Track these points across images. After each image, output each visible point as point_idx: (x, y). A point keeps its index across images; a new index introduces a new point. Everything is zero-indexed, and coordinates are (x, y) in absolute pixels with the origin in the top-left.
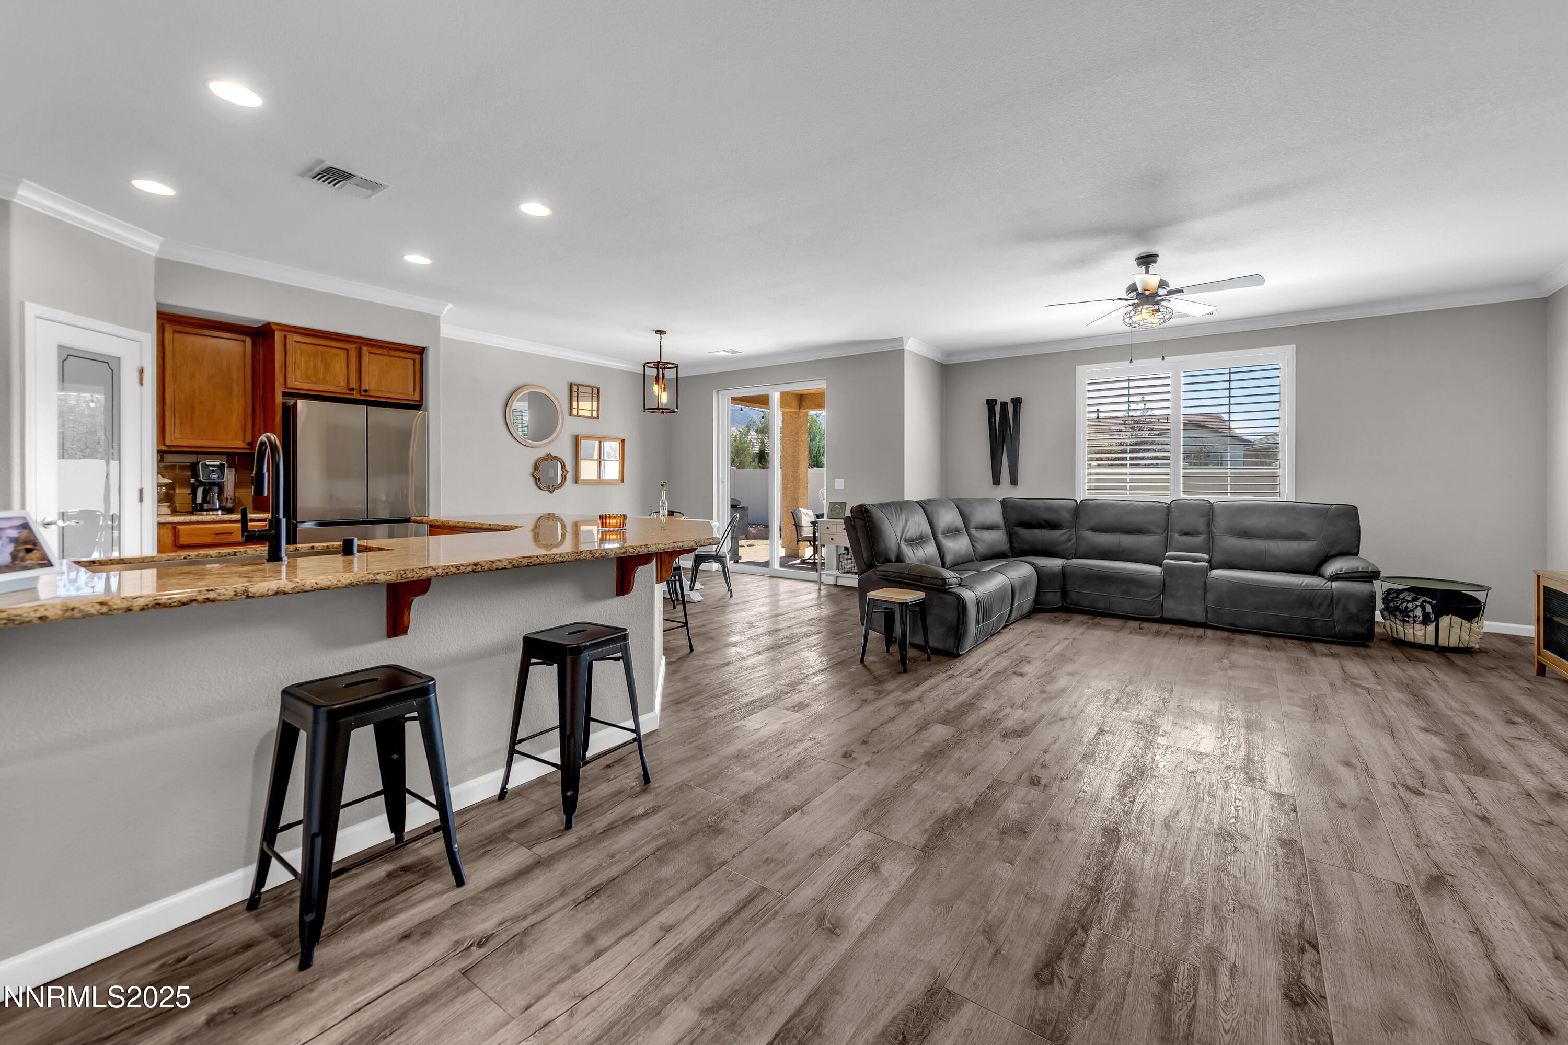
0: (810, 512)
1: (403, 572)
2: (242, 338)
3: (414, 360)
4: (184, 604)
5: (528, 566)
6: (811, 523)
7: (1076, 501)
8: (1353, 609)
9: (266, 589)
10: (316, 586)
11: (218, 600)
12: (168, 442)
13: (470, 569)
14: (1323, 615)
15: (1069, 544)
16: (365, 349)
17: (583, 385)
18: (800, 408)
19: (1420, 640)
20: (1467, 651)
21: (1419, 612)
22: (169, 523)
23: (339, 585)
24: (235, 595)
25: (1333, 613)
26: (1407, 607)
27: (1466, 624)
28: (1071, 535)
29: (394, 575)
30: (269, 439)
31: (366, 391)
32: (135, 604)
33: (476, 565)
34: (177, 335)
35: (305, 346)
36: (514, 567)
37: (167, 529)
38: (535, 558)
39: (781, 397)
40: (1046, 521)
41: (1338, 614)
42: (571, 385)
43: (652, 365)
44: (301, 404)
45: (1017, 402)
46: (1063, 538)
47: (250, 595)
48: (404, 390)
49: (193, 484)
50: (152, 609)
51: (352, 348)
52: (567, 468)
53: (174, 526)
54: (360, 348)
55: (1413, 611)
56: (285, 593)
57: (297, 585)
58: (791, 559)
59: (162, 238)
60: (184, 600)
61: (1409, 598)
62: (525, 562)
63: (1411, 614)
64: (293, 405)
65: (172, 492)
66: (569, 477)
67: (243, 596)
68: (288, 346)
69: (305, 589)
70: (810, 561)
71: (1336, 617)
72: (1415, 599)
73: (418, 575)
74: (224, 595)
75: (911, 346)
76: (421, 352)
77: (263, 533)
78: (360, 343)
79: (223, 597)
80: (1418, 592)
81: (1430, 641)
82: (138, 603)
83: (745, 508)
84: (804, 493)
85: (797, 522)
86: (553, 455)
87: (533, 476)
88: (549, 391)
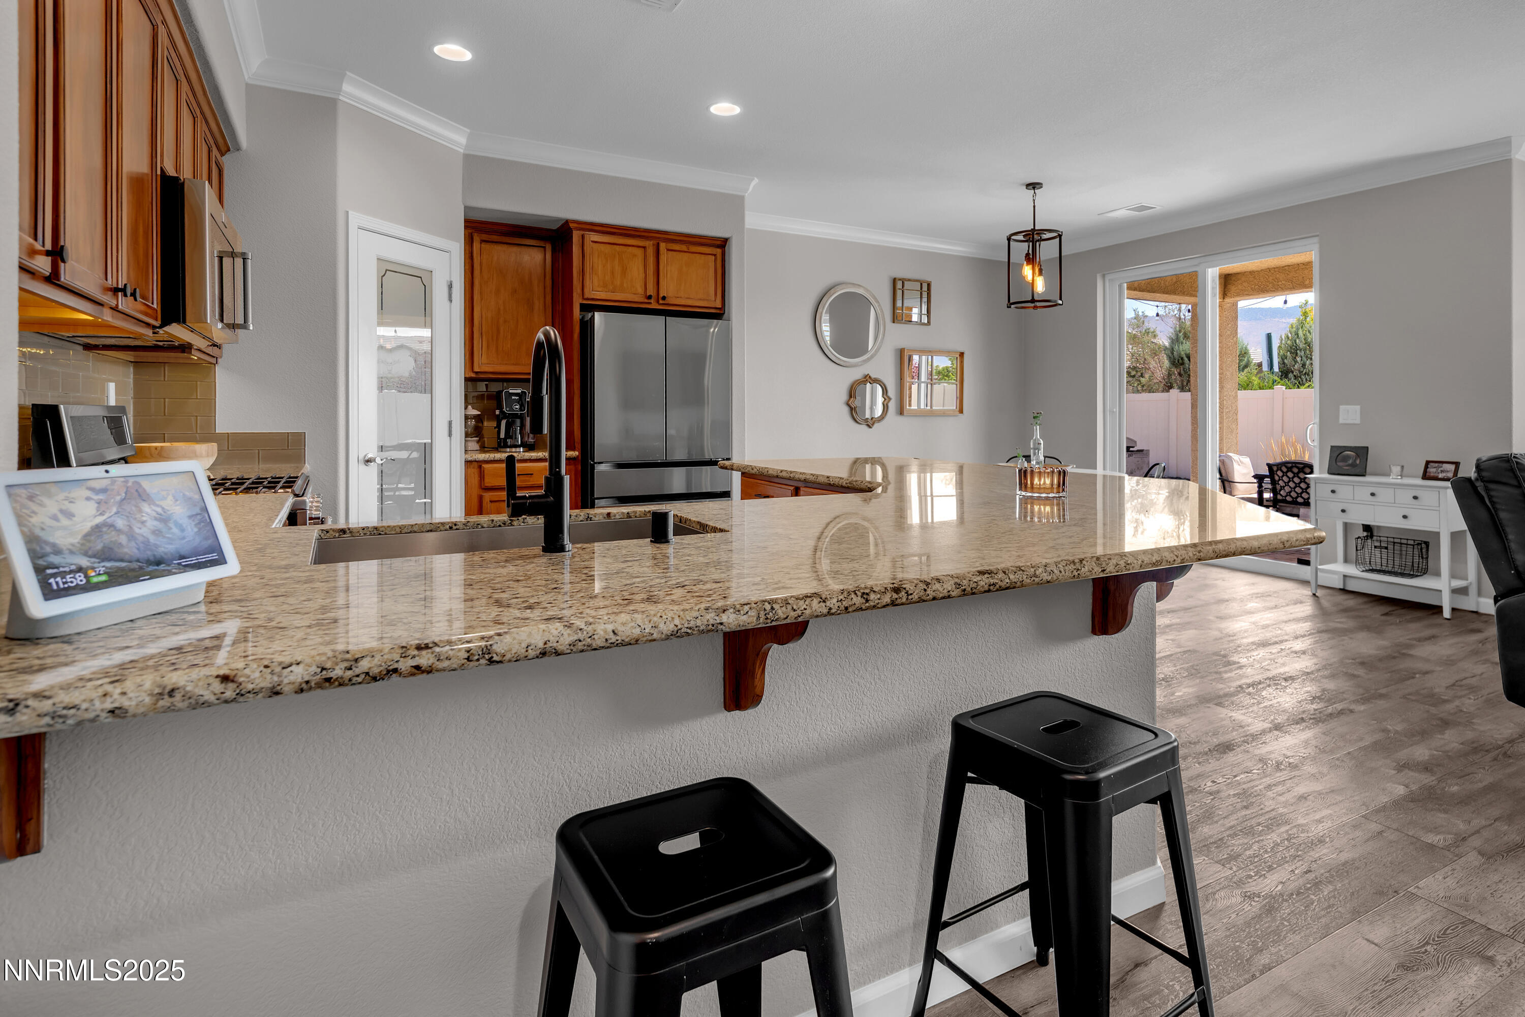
0: (1249, 460)
1: (768, 607)
2: (542, 244)
3: (715, 255)
4: (375, 679)
5: (989, 591)
6: (1255, 477)
9: (524, 645)
10: (613, 639)
11: (437, 671)
12: (476, 369)
13: (887, 599)
16: (663, 246)
17: (909, 280)
18: (1226, 295)
22: (476, 461)
23: (655, 636)
24: (468, 659)
29: (753, 613)
30: (547, 335)
31: (664, 298)
32: (286, 681)
33: (897, 590)
34: (483, 245)
35: (602, 247)
36: (964, 593)
37: (474, 468)
38: (1001, 575)
42: (894, 280)
43: (1020, 237)
44: (598, 317)
47: (496, 658)
48: (705, 298)
49: (498, 416)
50: (319, 691)
51: (649, 244)
52: (890, 393)
53: (480, 464)
54: (658, 245)
56: (557, 653)
57: (580, 636)
59: (469, 131)
60: (375, 671)
62: (984, 581)
64: (590, 319)
65: (480, 425)
66: (892, 405)
67: (483, 661)
68: (585, 248)
69: (594, 646)
73: (793, 614)
74: (448, 658)
76: (722, 244)
77: (536, 500)
78: (659, 238)
79: (446, 664)
82: (292, 678)
83: (1144, 452)
84: (1232, 432)
85: (1224, 474)
86: (873, 376)
87: (848, 404)
88: (867, 290)
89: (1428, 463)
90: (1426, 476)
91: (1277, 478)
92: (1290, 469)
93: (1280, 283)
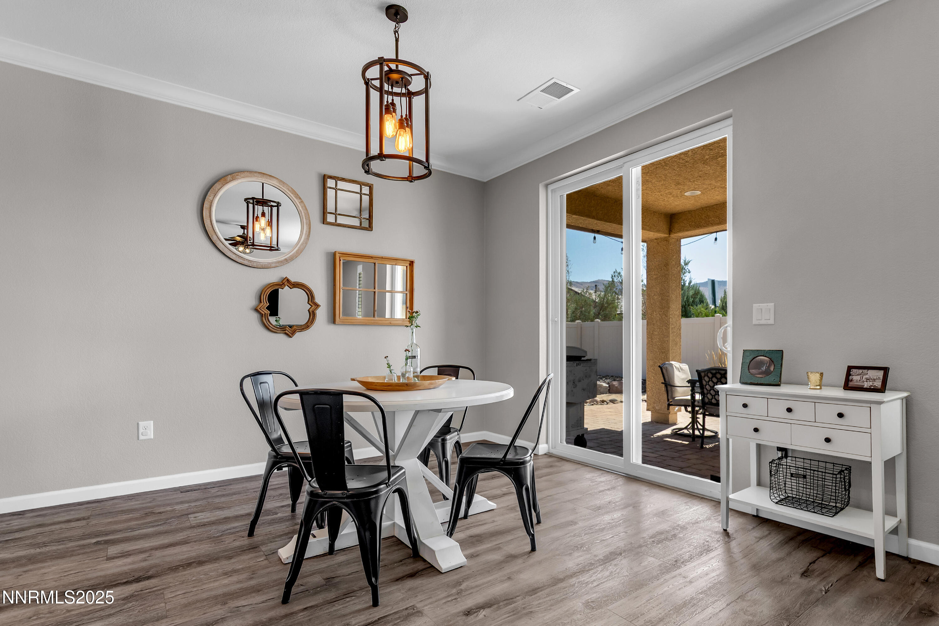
0: (685, 367)
6: (689, 381)
17: (344, 180)
18: (670, 231)
39: (643, 173)
42: (324, 178)
52: (318, 300)
58: (659, 426)
66: (322, 314)
70: (686, 431)
83: (592, 361)
84: (676, 344)
85: (667, 380)
86: (293, 279)
87: (256, 310)
88: (284, 183)
89: (850, 368)
90: (848, 386)
91: (704, 383)
92: (714, 375)
93: (710, 219)
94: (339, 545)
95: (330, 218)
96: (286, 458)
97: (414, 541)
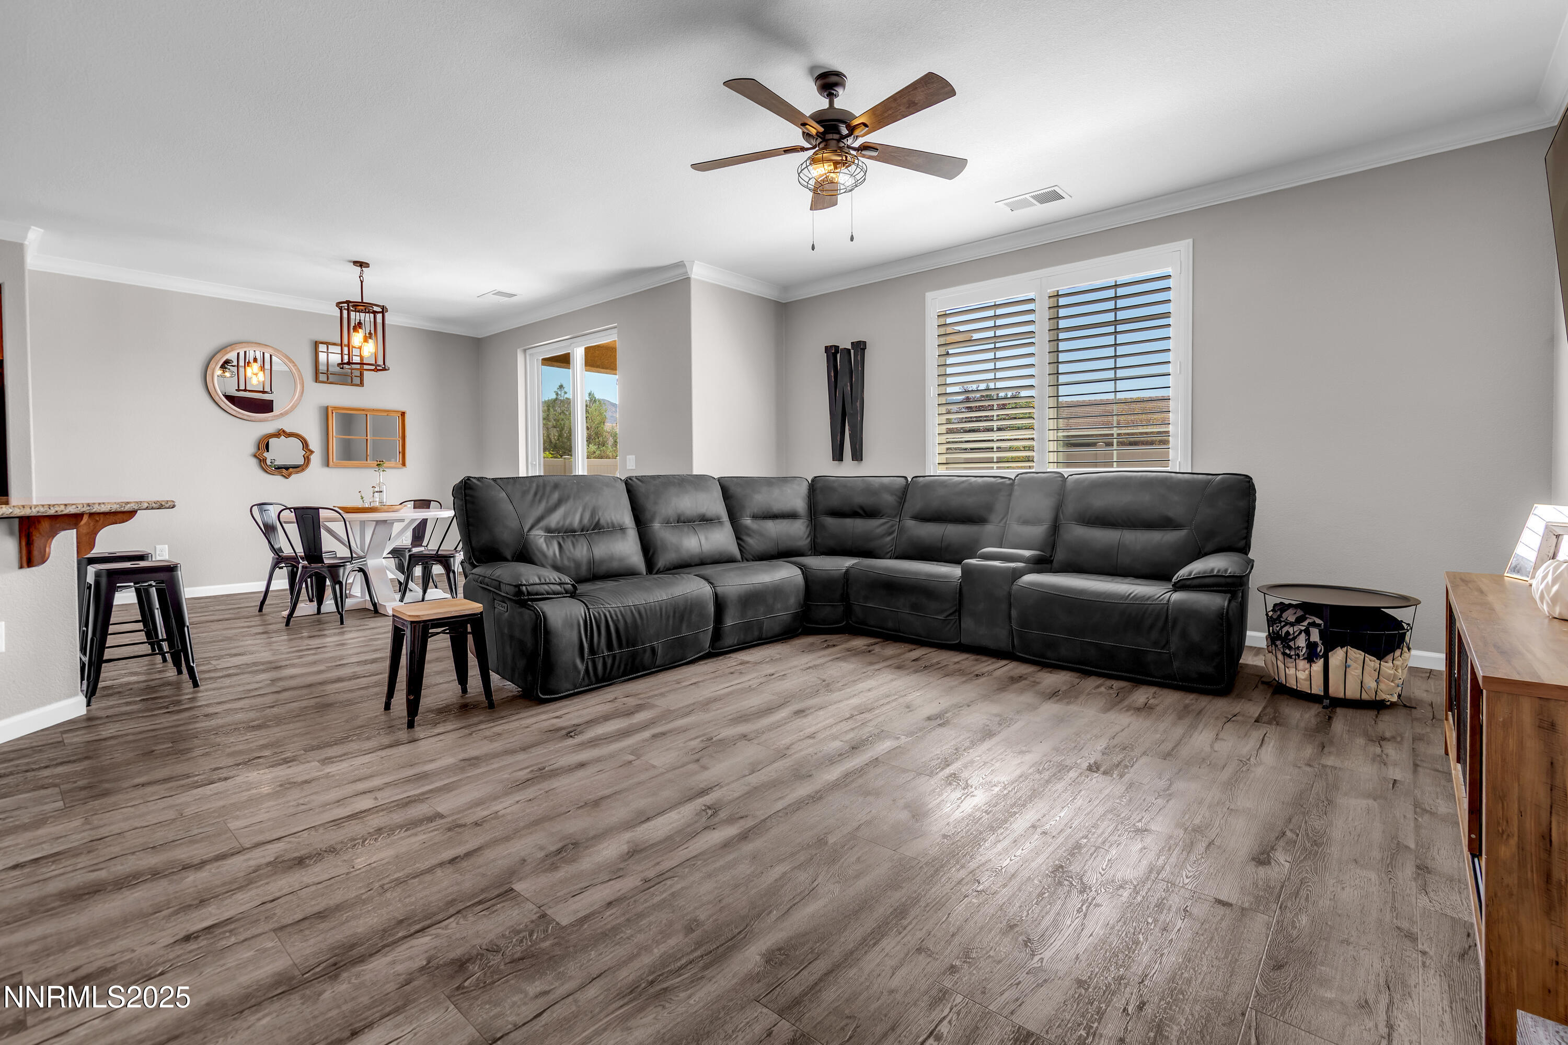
7: (906, 478)
8: (1195, 635)
14: (1155, 644)
15: (889, 539)
17: (336, 344)
19: (1304, 687)
20: (1378, 706)
21: (1301, 642)
25: (1168, 642)
26: (1288, 633)
27: (1372, 662)
28: (892, 526)
40: (862, 508)
41: (1175, 642)
45: (860, 347)
46: (880, 531)
52: (311, 447)
55: (1294, 638)
61: (1292, 619)
63: (1292, 644)
66: (316, 459)
71: (1173, 648)
72: (1299, 620)
75: (698, 272)
80: (1308, 608)
81: (1318, 689)
86: (288, 430)
87: (255, 456)
88: (278, 350)
94: (323, 609)
95: (322, 377)
96: (286, 560)
97: (375, 605)
